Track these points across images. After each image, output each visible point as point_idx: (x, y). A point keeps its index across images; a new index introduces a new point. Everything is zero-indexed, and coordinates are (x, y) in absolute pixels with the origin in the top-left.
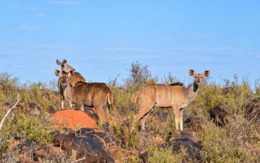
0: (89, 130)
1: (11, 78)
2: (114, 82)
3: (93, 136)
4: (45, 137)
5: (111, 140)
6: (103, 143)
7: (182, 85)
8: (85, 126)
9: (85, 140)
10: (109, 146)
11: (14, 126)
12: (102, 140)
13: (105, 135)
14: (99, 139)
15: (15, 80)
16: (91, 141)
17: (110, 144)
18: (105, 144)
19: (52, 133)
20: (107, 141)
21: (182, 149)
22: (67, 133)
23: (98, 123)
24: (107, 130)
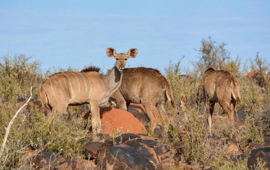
0: (133, 136)
1: (30, 62)
2: (177, 66)
3: (139, 146)
4: (72, 146)
5: (164, 151)
6: (152, 155)
7: (98, 70)
8: (128, 131)
9: (124, 150)
10: (162, 159)
11: (29, 130)
12: (152, 151)
13: (155, 144)
14: (147, 149)
15: (34, 66)
16: (133, 153)
17: (163, 156)
18: (155, 157)
19: (81, 141)
20: (159, 152)
21: (259, 163)
22: (103, 141)
23: (147, 127)
24: (160, 136)
